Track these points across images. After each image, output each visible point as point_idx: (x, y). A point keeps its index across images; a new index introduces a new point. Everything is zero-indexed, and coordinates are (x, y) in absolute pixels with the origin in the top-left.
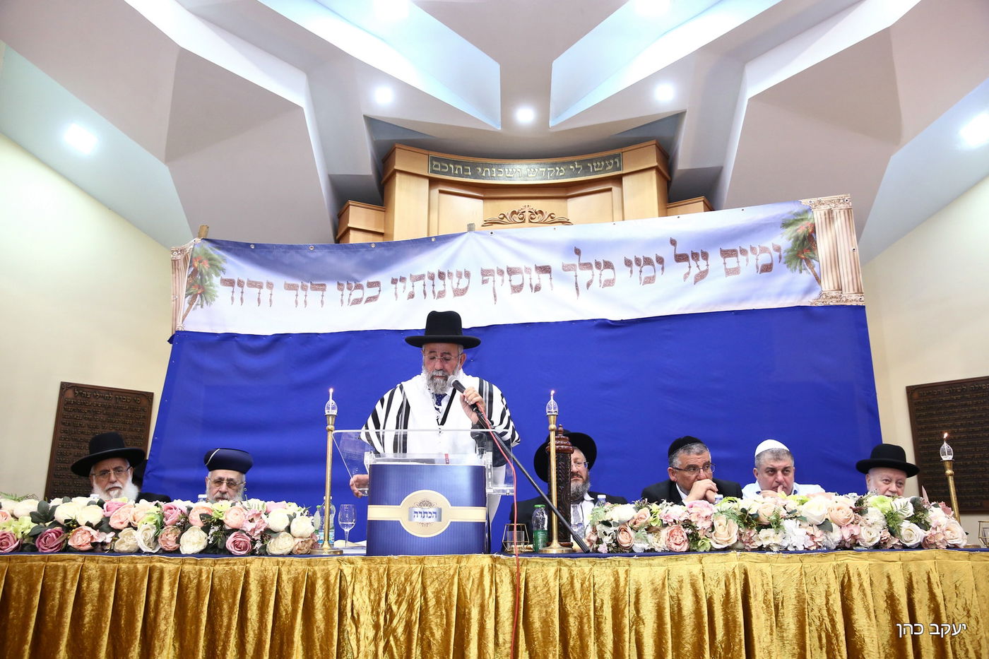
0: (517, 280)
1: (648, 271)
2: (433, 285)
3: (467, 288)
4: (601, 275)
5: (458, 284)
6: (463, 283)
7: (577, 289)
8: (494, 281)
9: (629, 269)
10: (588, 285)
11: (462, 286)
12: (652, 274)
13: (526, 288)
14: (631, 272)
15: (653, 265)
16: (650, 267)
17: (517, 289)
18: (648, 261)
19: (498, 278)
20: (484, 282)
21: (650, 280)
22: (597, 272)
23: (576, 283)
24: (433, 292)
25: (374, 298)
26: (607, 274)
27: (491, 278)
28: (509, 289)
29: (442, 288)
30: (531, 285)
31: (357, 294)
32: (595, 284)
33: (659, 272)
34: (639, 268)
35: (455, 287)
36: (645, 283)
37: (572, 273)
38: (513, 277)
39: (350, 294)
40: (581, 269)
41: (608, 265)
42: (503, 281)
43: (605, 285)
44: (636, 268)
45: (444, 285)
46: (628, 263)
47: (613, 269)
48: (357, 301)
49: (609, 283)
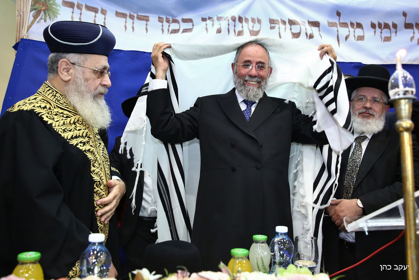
0: (295, 29)
1: (386, 33)
2: (235, 26)
3: (259, 31)
4: (354, 32)
5: (253, 27)
6: (256, 28)
7: (338, 40)
8: (279, 28)
9: (374, 30)
10: (347, 38)
11: (256, 29)
12: (389, 35)
13: (303, 35)
14: (375, 32)
15: (390, 29)
16: (387, 30)
17: (296, 35)
18: (387, 26)
19: (282, 26)
20: (272, 28)
21: (388, 39)
22: (352, 30)
23: (338, 36)
24: (235, 31)
25: (189, 30)
26: (359, 32)
27: (277, 26)
28: (290, 35)
29: (241, 29)
30: (306, 34)
31: (174, 26)
32: (351, 38)
33: (393, 35)
34: (380, 30)
35: (251, 28)
36: (385, 41)
37: (335, 29)
38: (293, 27)
39: (169, 26)
40: (341, 26)
41: (359, 26)
42: (285, 29)
43: (358, 40)
44: (378, 30)
45: (242, 27)
46: (373, 26)
47: (362, 29)
48: (175, 31)
49: (361, 38)
